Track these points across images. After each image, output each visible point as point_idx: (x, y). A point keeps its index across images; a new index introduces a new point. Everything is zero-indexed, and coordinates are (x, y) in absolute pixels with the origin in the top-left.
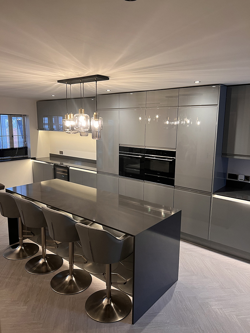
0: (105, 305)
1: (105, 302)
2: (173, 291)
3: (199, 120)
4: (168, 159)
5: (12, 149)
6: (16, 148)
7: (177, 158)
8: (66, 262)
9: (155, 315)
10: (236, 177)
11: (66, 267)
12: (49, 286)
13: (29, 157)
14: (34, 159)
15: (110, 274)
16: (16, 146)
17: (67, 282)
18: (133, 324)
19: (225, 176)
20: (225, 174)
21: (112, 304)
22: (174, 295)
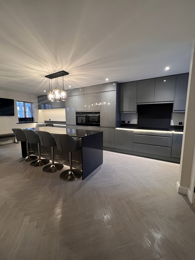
0: (70, 174)
1: (70, 173)
2: (101, 167)
3: (109, 102)
4: (97, 115)
5: (26, 118)
6: (28, 118)
7: (101, 115)
8: (51, 161)
9: (93, 176)
10: (124, 122)
11: (51, 163)
12: (42, 171)
13: (34, 122)
14: (37, 123)
15: (72, 161)
16: (27, 117)
17: (51, 167)
18: (83, 180)
19: (120, 122)
20: (120, 121)
21: (73, 173)
22: (101, 168)
